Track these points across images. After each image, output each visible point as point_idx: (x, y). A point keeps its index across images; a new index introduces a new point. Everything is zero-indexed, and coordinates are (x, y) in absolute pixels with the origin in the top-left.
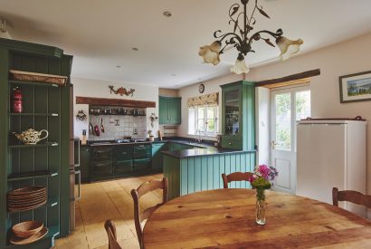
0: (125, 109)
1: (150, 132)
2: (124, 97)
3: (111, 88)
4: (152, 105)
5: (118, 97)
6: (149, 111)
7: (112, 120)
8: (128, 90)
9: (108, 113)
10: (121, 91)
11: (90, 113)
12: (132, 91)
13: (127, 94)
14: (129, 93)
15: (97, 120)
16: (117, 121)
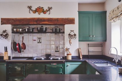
0: (44, 27)
1: (67, 49)
2: (42, 16)
3: (30, 8)
4: (71, 21)
5: (36, 16)
6: (68, 28)
7: (35, 38)
8: (45, 8)
9: (29, 32)
10: (39, 10)
11: (13, 32)
12: (50, 9)
13: (45, 12)
14: (47, 11)
15: (18, 39)
16: (39, 39)
